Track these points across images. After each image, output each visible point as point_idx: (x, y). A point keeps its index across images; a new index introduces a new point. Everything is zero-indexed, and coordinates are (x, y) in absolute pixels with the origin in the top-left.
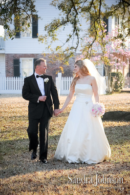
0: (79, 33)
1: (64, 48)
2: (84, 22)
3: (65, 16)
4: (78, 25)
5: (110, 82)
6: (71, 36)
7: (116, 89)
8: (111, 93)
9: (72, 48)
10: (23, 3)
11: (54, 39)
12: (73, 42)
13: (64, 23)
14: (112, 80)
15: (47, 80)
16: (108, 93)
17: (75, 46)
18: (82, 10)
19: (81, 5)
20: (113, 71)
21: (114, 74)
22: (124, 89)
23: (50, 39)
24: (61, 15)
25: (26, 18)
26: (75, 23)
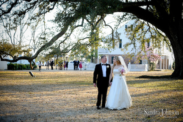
0: (136, 48)
1: (130, 53)
2: (138, 44)
3: (131, 41)
4: (135, 45)
5: (150, 67)
6: (133, 49)
7: (152, 69)
8: (150, 71)
9: (133, 53)
10: (116, 37)
11: (127, 50)
12: (134, 51)
13: (130, 44)
14: (150, 66)
15: (108, 67)
16: (149, 71)
17: (135, 53)
18: (137, 39)
19: (137, 38)
20: (151, 62)
21: (151, 63)
22: (156, 69)
23: (125, 50)
24: (129, 41)
25: (117, 42)
26: (134, 44)
